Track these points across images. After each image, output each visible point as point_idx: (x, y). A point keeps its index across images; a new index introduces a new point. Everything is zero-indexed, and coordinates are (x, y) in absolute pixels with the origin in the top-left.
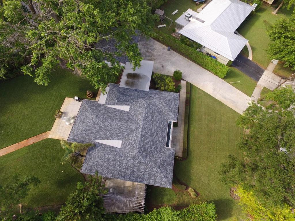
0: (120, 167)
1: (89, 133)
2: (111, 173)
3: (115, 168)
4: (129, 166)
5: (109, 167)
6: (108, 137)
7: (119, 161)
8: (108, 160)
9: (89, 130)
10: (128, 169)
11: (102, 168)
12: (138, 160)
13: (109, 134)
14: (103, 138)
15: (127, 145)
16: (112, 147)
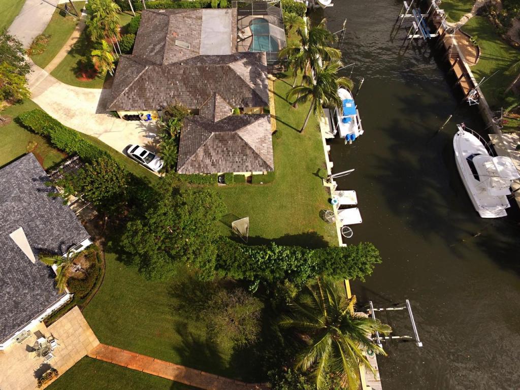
0: (45, 205)
1: (29, 279)
2: (61, 208)
3: (50, 209)
4: (36, 199)
5: (55, 214)
6: (16, 253)
7: (38, 212)
8: (45, 222)
9: (22, 283)
10: (42, 197)
11: (63, 221)
12: (19, 196)
13: (10, 254)
14: (23, 256)
15: (8, 223)
16: (27, 235)
